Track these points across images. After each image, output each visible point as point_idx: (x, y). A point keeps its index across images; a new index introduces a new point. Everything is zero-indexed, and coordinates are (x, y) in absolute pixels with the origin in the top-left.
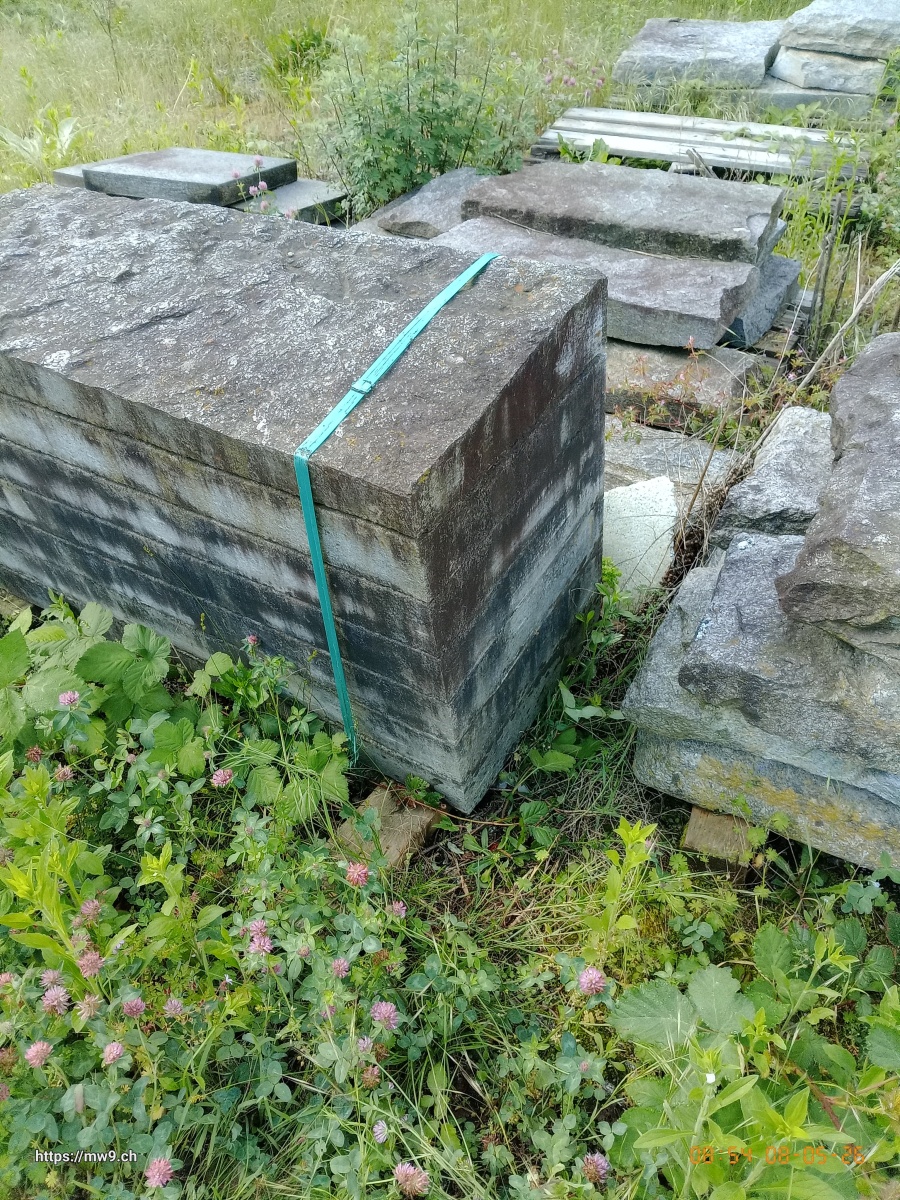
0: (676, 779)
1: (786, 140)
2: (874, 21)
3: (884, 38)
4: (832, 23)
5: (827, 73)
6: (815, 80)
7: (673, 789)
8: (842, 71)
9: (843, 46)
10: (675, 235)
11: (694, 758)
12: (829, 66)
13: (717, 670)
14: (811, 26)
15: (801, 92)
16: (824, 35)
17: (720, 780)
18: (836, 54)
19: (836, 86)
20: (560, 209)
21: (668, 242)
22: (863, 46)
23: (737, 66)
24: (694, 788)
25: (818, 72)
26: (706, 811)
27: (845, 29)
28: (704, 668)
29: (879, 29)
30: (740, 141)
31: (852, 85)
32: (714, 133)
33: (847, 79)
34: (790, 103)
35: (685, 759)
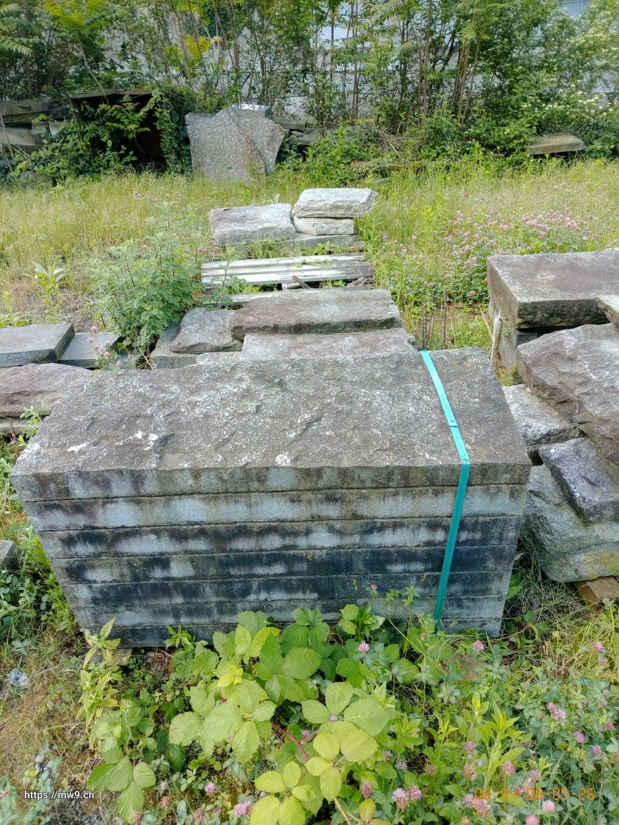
0: (576, 571)
1: (325, 262)
2: (342, 201)
3: (349, 208)
4: (320, 204)
5: (326, 227)
6: (321, 232)
7: (577, 577)
8: (333, 225)
9: (329, 214)
10: (360, 322)
11: (581, 557)
12: (326, 223)
13: (601, 506)
14: (310, 206)
15: (316, 237)
16: (318, 210)
17: (595, 562)
18: (327, 217)
19: (332, 233)
20: (292, 322)
21: (356, 326)
22: (339, 213)
23: (281, 229)
24: (587, 571)
25: (322, 227)
26: (593, 581)
27: (328, 206)
28: (595, 507)
29: (345, 205)
30: (305, 267)
31: (340, 231)
32: (288, 265)
33: (337, 228)
34: (313, 244)
35: (577, 560)
